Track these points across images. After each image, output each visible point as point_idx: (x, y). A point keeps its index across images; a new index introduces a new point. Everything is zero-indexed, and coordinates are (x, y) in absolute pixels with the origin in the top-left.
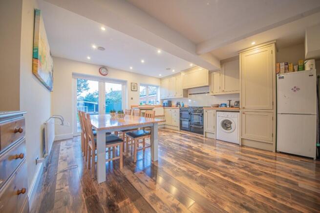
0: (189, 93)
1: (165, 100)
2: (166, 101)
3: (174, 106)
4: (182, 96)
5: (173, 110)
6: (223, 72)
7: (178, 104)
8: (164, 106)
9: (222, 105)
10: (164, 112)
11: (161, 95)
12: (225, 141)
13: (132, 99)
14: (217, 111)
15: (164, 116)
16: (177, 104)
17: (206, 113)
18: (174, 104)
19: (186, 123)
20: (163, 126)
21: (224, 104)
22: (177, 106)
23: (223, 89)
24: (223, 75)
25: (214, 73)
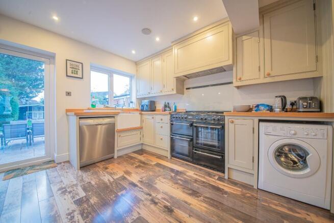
0: (186, 87)
1: (144, 99)
2: (146, 102)
3: (159, 110)
4: (175, 92)
5: (158, 118)
6: (267, 31)
7: (167, 106)
8: (142, 110)
9: (258, 106)
10: (142, 121)
11: (137, 91)
12: (279, 195)
13: (68, 94)
14: (260, 121)
15: (141, 128)
16: (165, 106)
17: (231, 126)
18: (160, 106)
19: (183, 146)
20: (140, 148)
21: (263, 105)
22: (165, 110)
23: (268, 70)
24: (267, 41)
25: (244, 37)
